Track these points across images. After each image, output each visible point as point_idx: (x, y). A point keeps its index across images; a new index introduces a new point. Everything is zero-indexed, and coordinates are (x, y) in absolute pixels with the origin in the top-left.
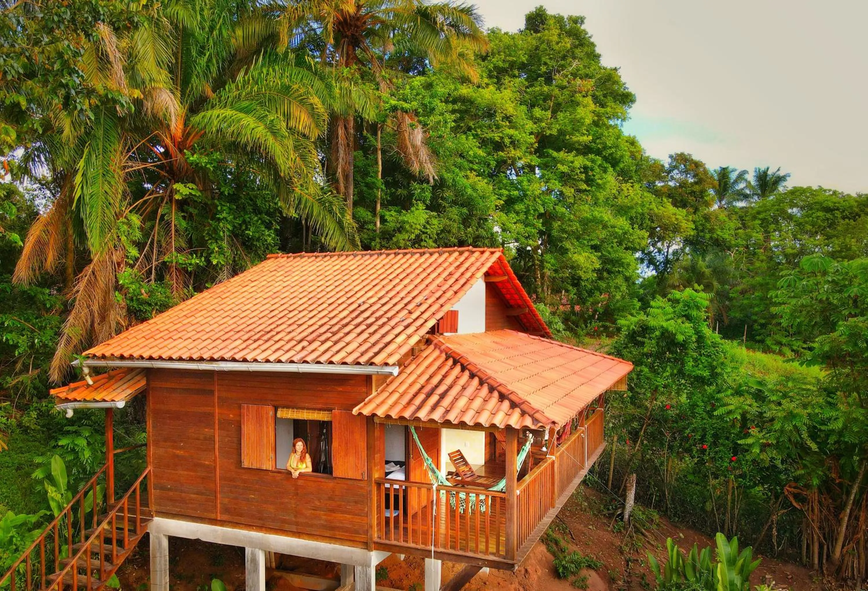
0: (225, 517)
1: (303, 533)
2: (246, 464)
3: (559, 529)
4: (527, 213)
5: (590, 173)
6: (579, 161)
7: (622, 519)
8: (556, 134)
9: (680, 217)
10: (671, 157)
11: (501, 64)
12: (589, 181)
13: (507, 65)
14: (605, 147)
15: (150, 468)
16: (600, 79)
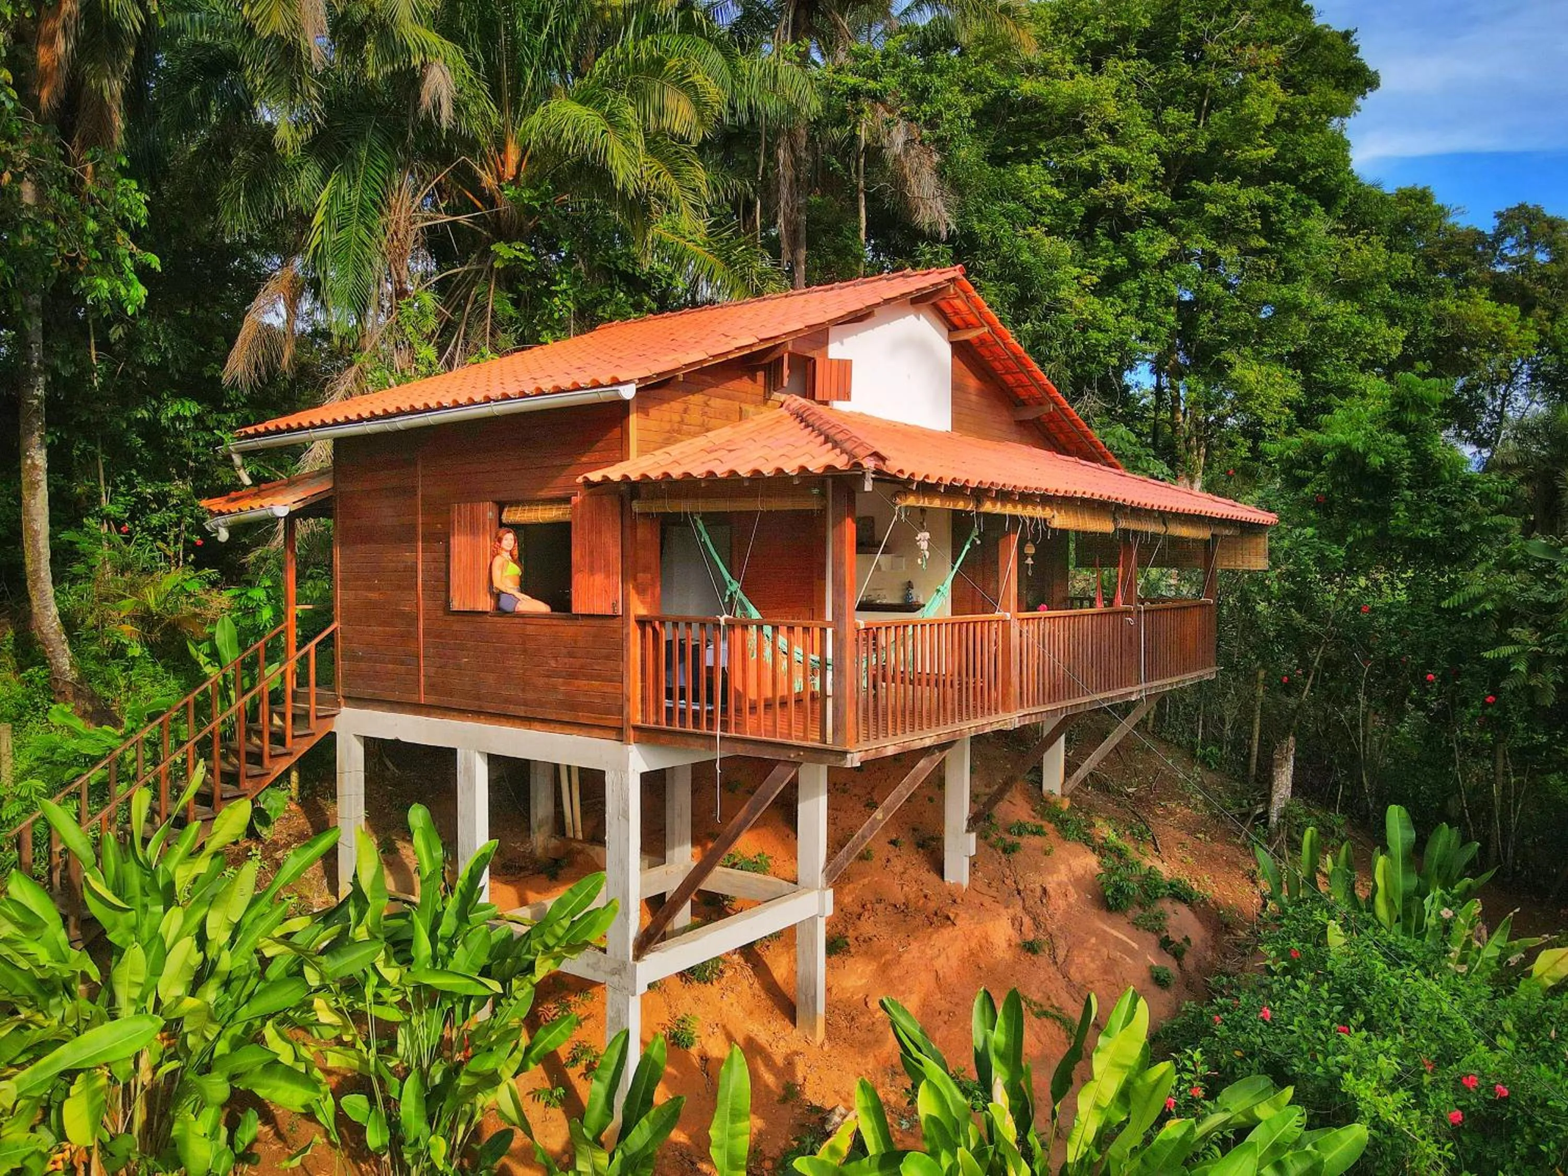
0: (433, 699)
1: (535, 719)
2: (456, 605)
3: (1133, 834)
4: (1144, 297)
5: (1274, 218)
6: (1248, 196)
7: (1265, 825)
8: (1204, 151)
9: (1504, 320)
10: (1499, 215)
11: (1099, 36)
12: (1270, 232)
13: (1112, 37)
14: (1303, 166)
15: (336, 625)
16: (1296, 44)
